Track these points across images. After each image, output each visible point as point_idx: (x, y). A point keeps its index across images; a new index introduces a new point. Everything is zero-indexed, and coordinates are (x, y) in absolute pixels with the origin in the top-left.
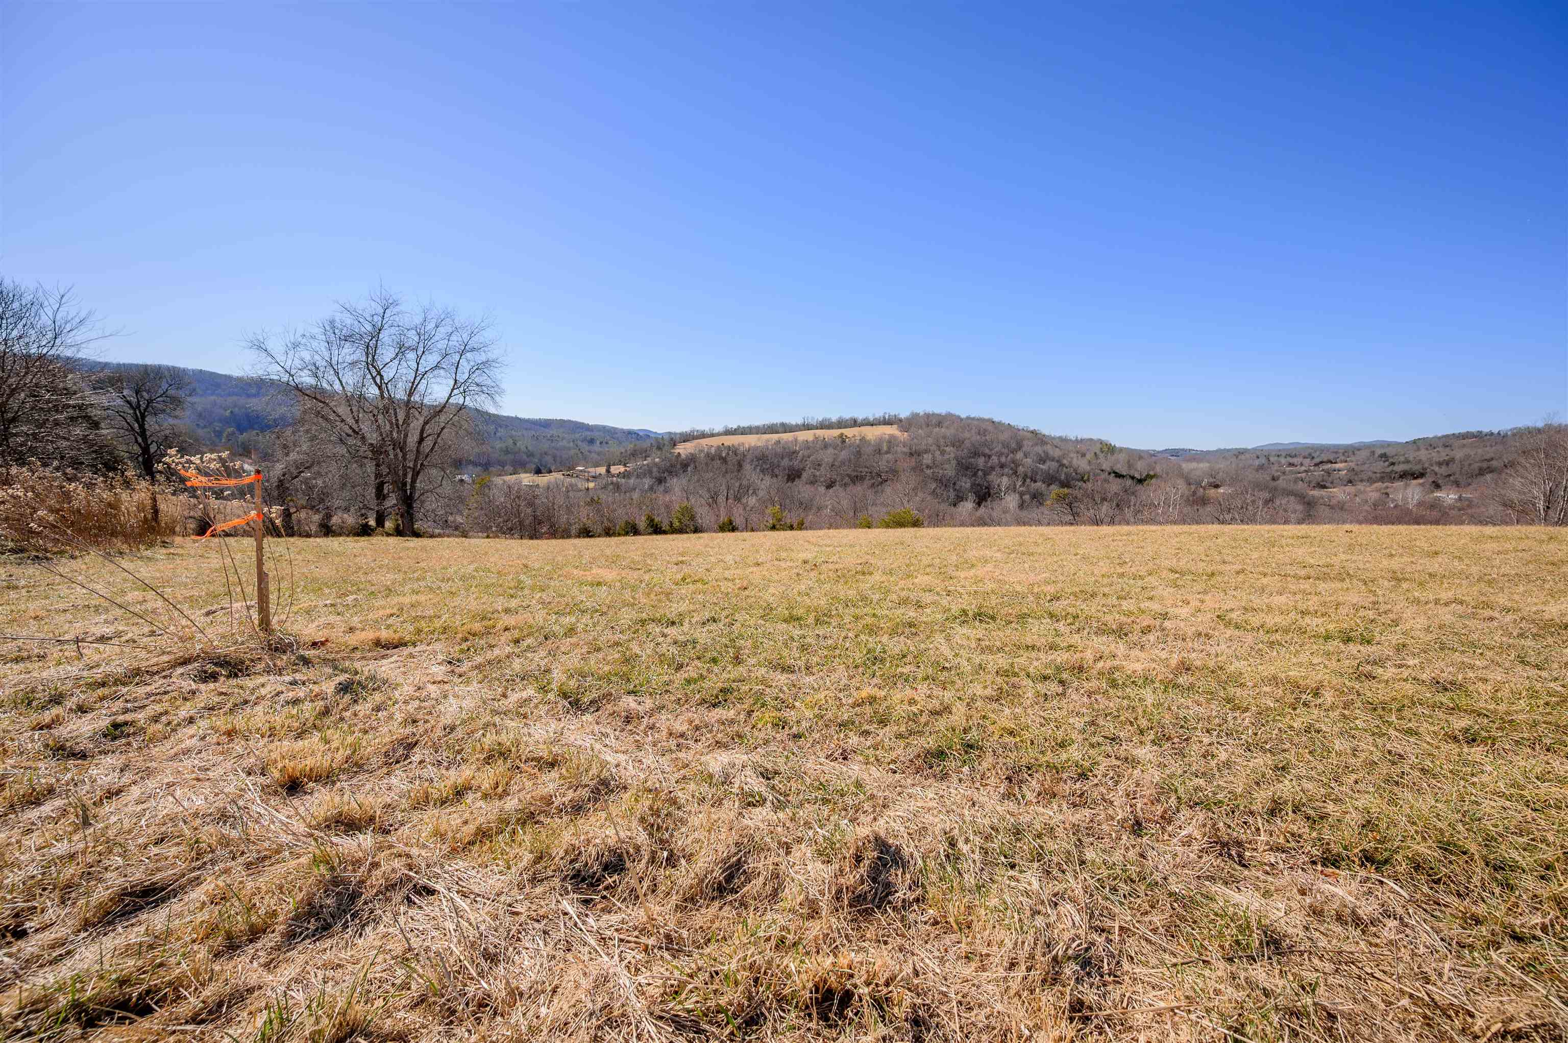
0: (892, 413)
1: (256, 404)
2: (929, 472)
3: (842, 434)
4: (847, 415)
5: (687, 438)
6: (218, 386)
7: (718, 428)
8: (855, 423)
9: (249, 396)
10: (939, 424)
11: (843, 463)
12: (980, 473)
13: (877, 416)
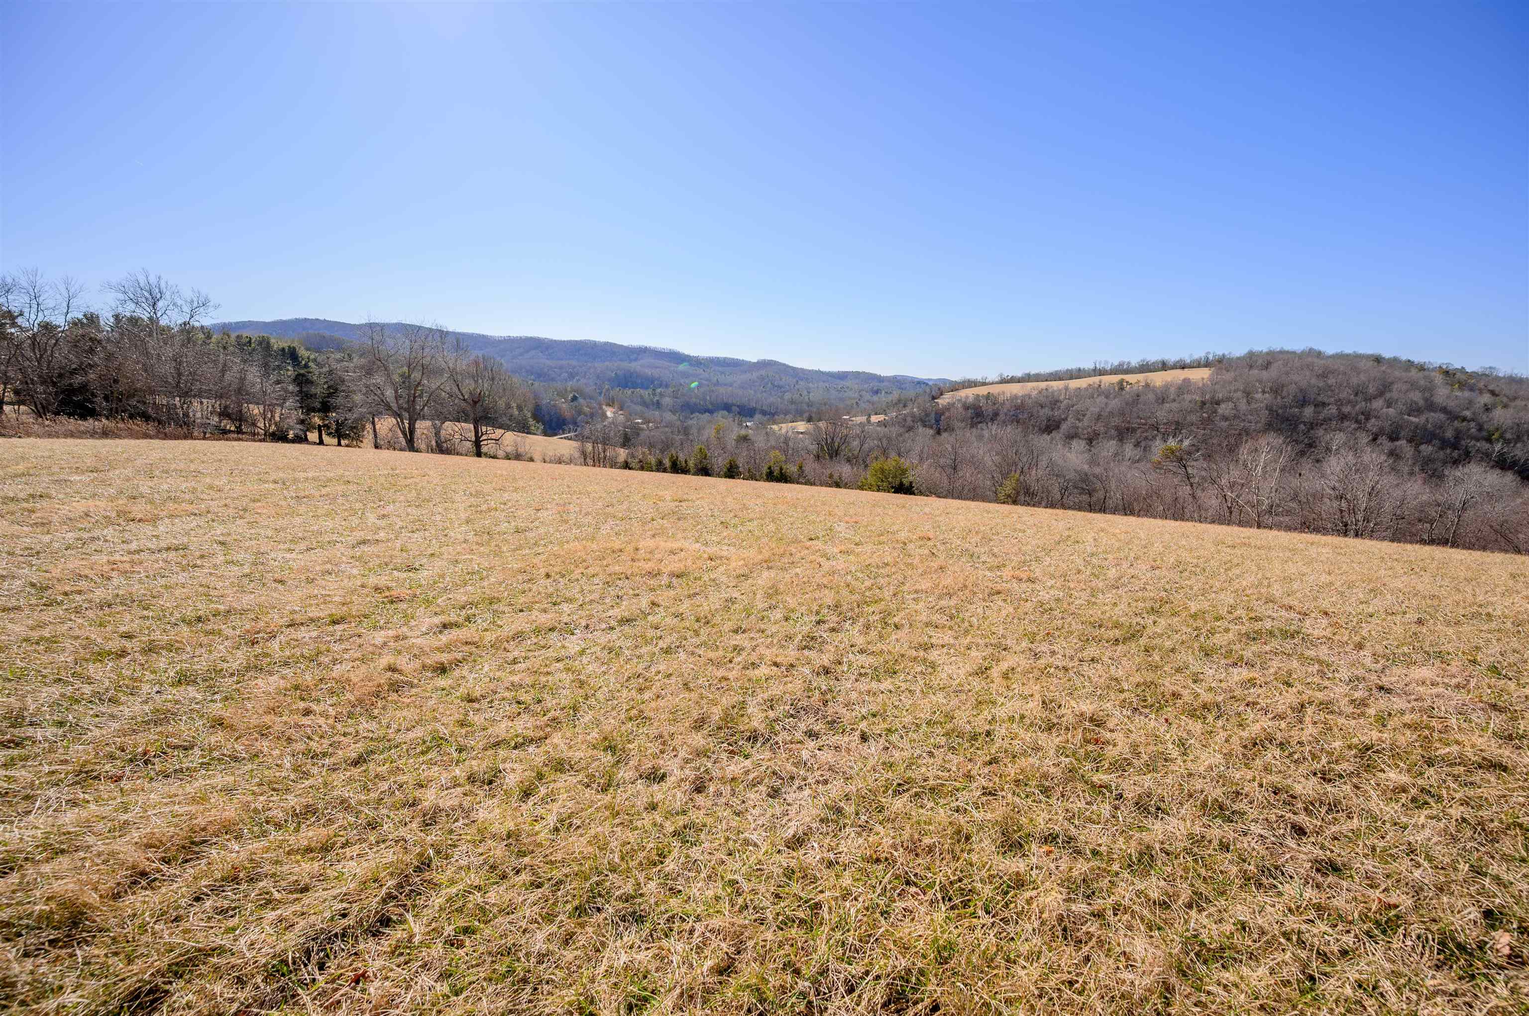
0: (1220, 352)
1: (635, 366)
2: (1225, 424)
3: (1122, 381)
4: (1153, 357)
5: (956, 387)
6: (613, 353)
7: (993, 376)
8: (1164, 366)
9: (631, 361)
10: (1267, 366)
11: (1111, 413)
12: (1302, 427)
13: (1196, 356)
